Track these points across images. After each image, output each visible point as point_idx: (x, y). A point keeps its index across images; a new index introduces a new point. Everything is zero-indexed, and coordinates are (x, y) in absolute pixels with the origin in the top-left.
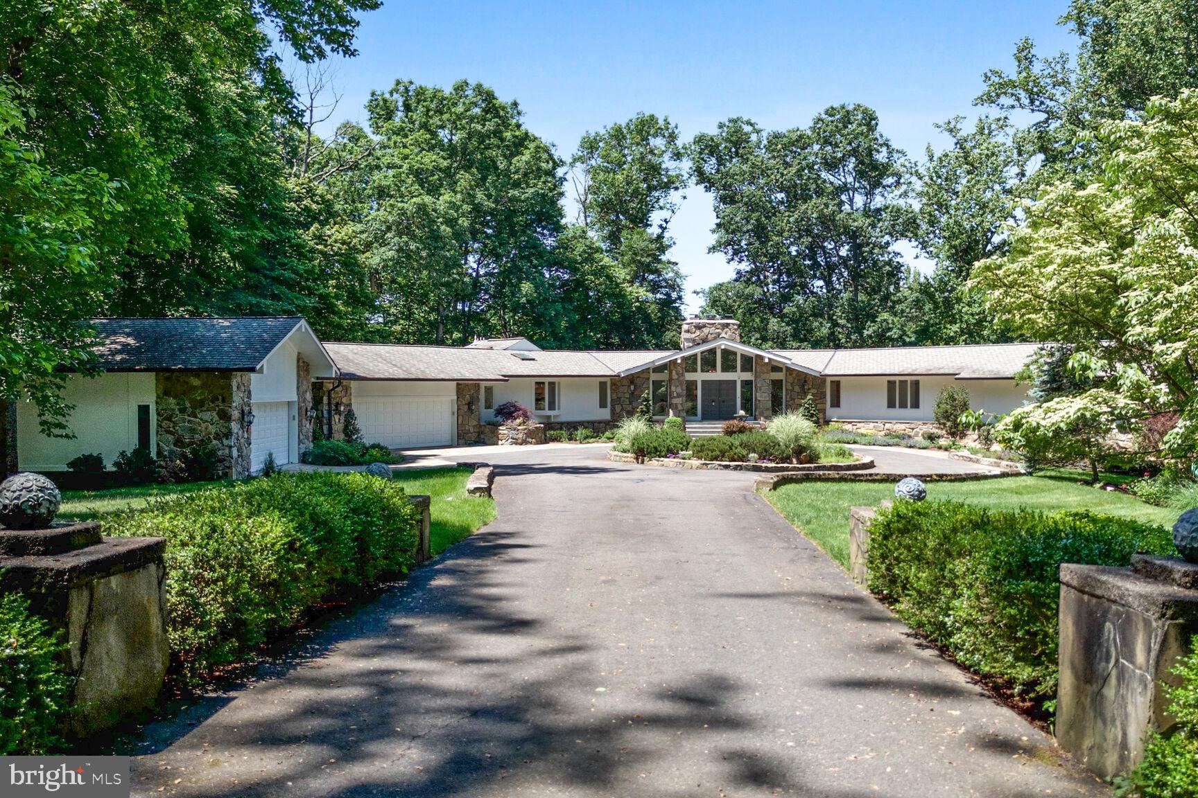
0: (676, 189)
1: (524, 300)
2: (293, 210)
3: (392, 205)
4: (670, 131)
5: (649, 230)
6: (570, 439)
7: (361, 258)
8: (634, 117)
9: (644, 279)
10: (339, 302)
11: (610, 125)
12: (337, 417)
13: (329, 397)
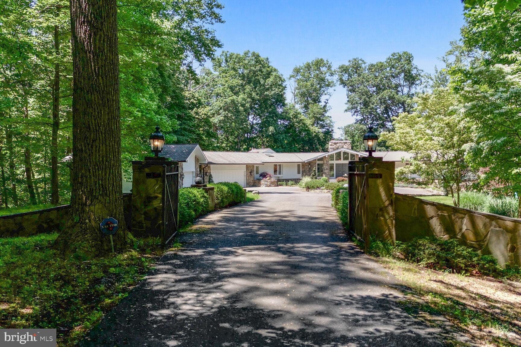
0: (331, 87)
1: (270, 133)
2: (188, 103)
3: (222, 100)
4: (329, 65)
5: (320, 104)
6: (286, 185)
7: (211, 120)
8: (314, 59)
9: (318, 123)
10: (204, 136)
11: (305, 63)
12: (206, 177)
13: (204, 170)
